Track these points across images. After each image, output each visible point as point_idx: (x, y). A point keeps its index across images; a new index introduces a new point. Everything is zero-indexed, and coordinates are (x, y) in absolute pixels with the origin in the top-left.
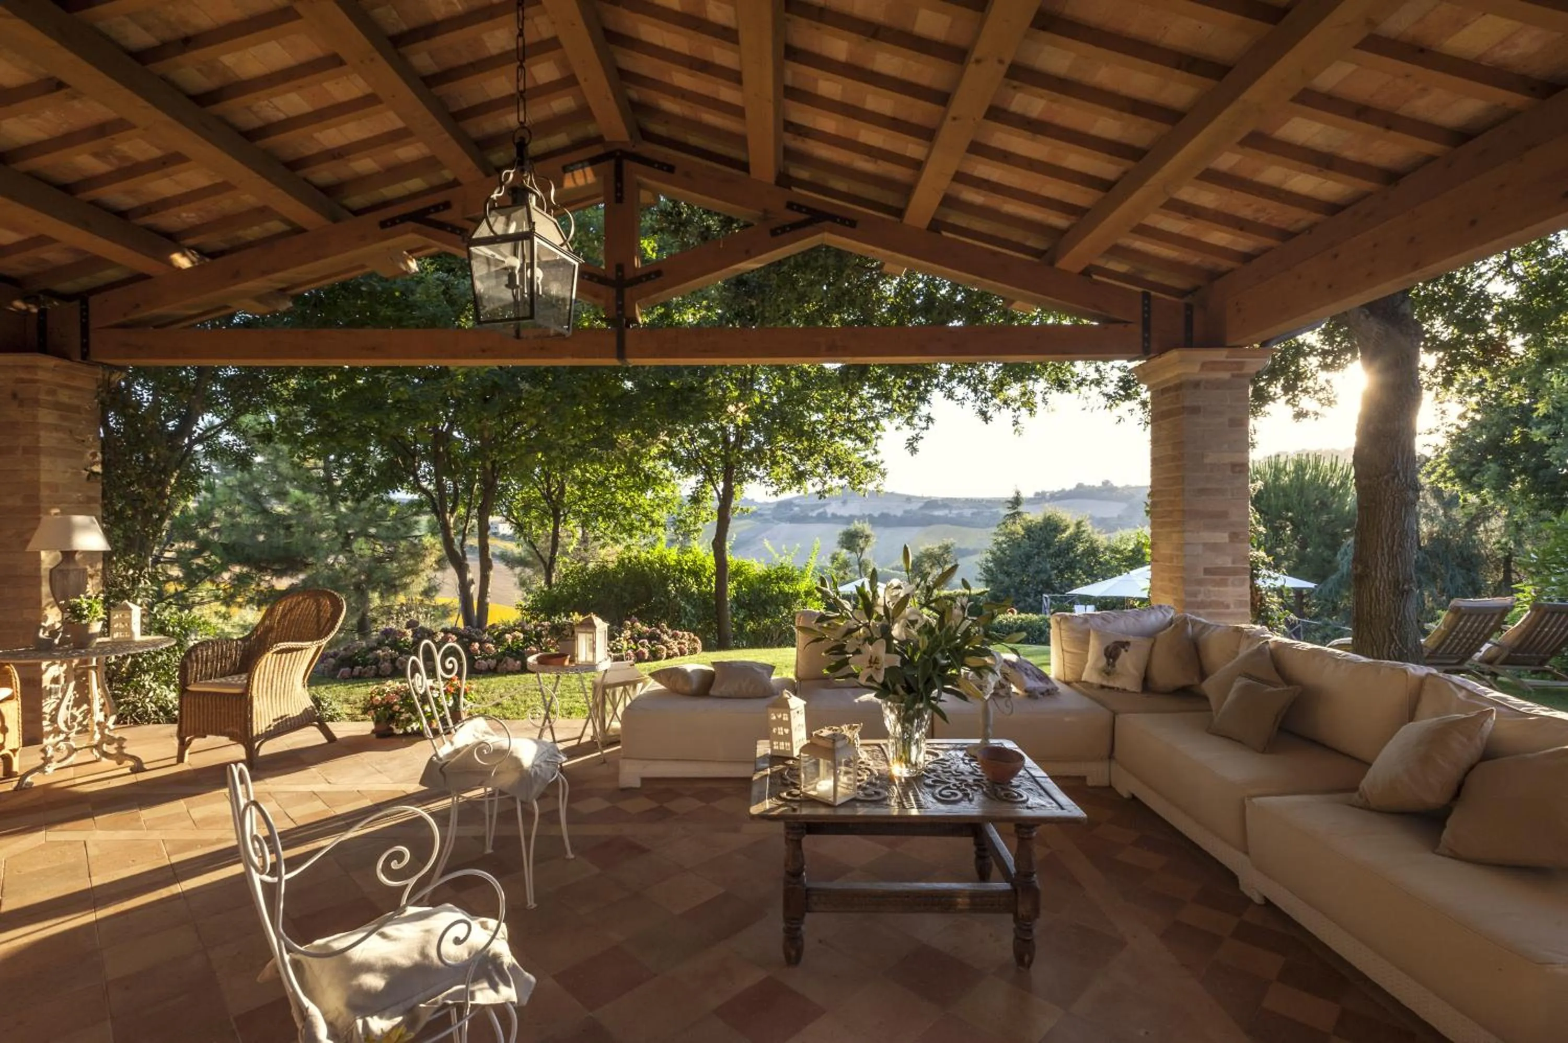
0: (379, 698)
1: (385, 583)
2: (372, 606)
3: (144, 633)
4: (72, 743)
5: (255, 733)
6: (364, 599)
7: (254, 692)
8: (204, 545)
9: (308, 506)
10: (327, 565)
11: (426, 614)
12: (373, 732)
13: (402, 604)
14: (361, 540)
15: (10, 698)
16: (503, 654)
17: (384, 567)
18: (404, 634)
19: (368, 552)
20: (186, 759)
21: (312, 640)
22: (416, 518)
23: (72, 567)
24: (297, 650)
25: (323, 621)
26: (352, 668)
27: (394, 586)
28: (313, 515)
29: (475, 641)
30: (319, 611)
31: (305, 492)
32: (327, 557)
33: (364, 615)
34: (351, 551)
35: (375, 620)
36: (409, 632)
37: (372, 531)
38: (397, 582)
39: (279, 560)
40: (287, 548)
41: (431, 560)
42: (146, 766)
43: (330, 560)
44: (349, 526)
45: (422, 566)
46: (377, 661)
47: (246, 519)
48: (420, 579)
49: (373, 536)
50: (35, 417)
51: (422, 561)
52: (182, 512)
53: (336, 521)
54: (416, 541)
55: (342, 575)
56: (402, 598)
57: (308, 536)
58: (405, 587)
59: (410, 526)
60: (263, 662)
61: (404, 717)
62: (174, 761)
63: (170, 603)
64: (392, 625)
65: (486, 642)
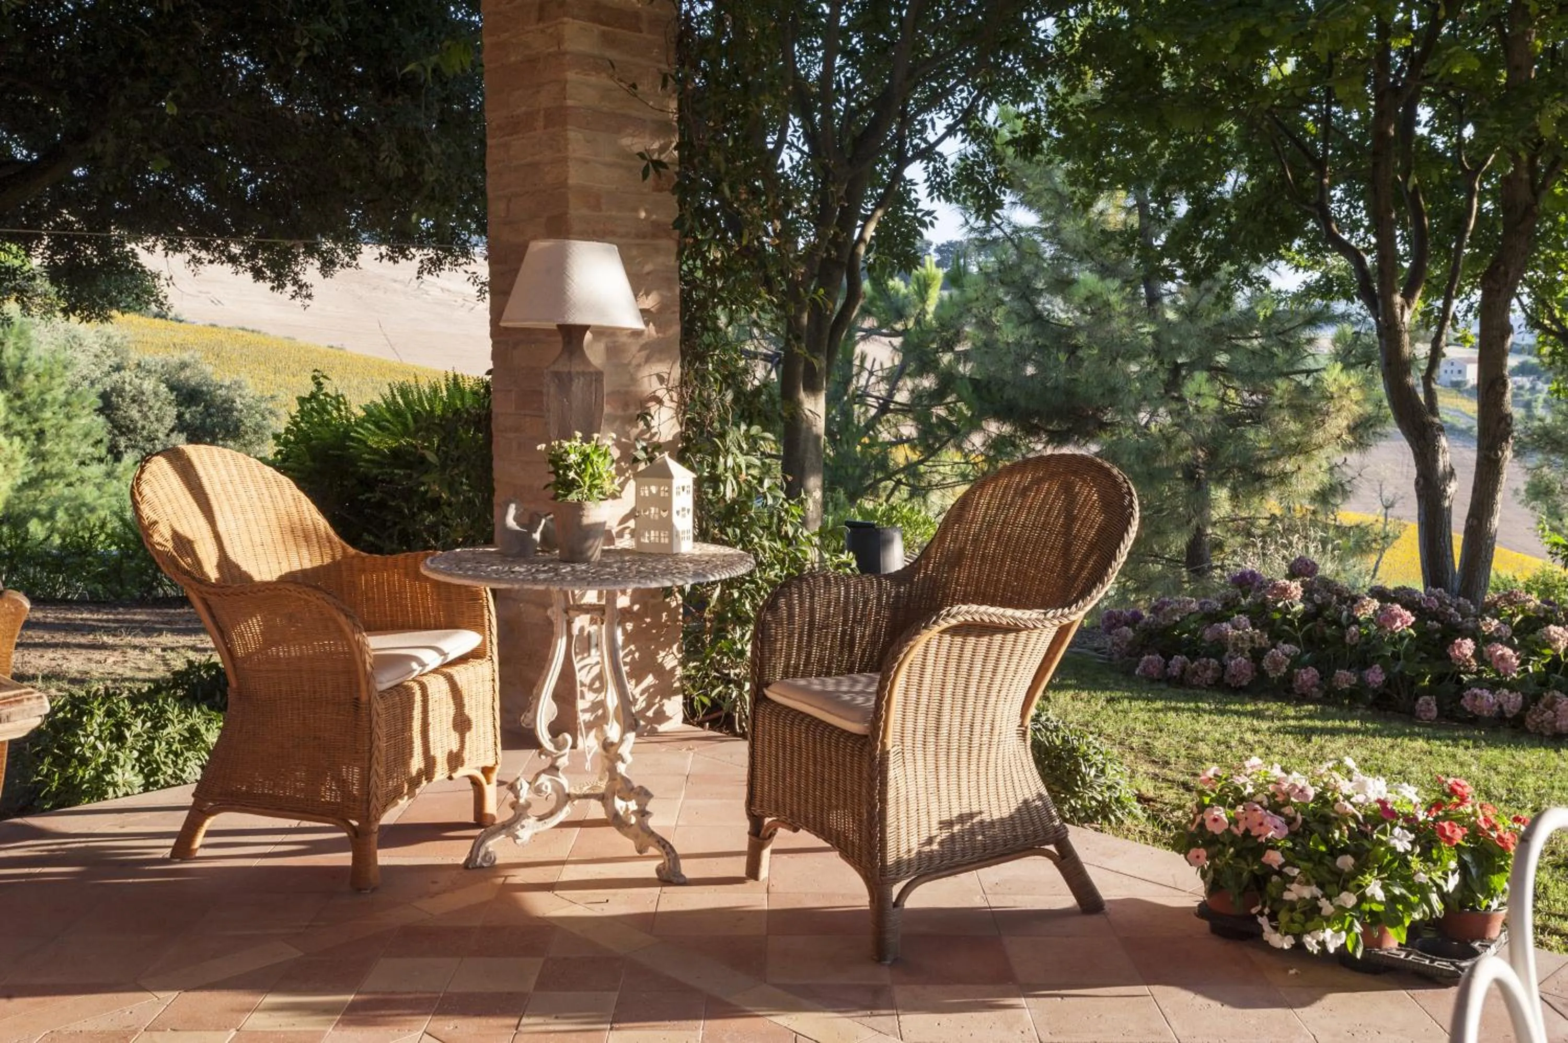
0: (1221, 813)
1: (1242, 468)
2: (1215, 515)
3: (702, 535)
4: (563, 780)
5: (891, 859)
6: (1201, 503)
7: (891, 741)
8: (948, 381)
9: (1107, 304)
10: (1136, 427)
11: (1324, 542)
12: (1203, 911)
13: (1273, 518)
14: (1201, 376)
15: (476, 654)
16: (1543, 681)
17: (1242, 436)
18: (1285, 590)
19: (1213, 403)
20: (764, 873)
21: (1045, 604)
22: (1307, 334)
23: (577, 368)
24: (1006, 630)
25: (1080, 549)
26: (1168, 657)
27: (1260, 477)
28: (1115, 324)
29: (1464, 634)
30: (1070, 519)
31: (1103, 278)
32: (1136, 411)
33: (1199, 532)
34: (1181, 399)
35: (1219, 545)
36: (1296, 588)
37: (1223, 359)
38: (1266, 469)
39: (1057, 413)
40: (1069, 392)
41: (1338, 424)
42: (688, 869)
43: (1143, 417)
44: (1179, 349)
45: (1318, 436)
46: (1219, 648)
47: (1008, 334)
48: (1313, 465)
49: (1223, 370)
50: (559, 40)
51: (1320, 425)
52: (918, 322)
53: (1155, 335)
54: (1308, 382)
55: (1162, 446)
56: (1272, 504)
57: (1106, 366)
58: (1283, 479)
59: (1295, 350)
60: (919, 649)
61: (1297, 892)
62: (738, 867)
63: (899, 482)
64: (1252, 564)
65: (1490, 639)
